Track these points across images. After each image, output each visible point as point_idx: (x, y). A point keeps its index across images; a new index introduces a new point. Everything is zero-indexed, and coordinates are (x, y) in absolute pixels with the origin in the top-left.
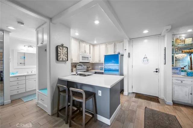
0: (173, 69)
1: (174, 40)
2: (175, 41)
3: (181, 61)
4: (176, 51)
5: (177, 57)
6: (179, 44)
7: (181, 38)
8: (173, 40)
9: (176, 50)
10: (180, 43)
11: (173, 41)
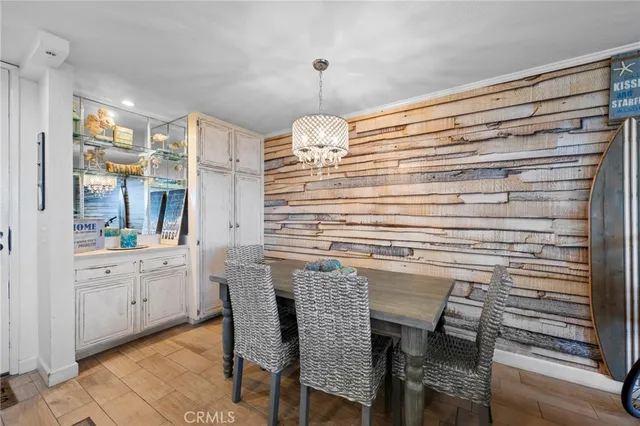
0: (77, 227)
1: (80, 115)
2: (85, 124)
3: (100, 204)
4: (86, 163)
5: (89, 188)
6: (98, 136)
7: (104, 119)
8: (77, 117)
9: (88, 158)
10: (102, 134)
11: (75, 120)
